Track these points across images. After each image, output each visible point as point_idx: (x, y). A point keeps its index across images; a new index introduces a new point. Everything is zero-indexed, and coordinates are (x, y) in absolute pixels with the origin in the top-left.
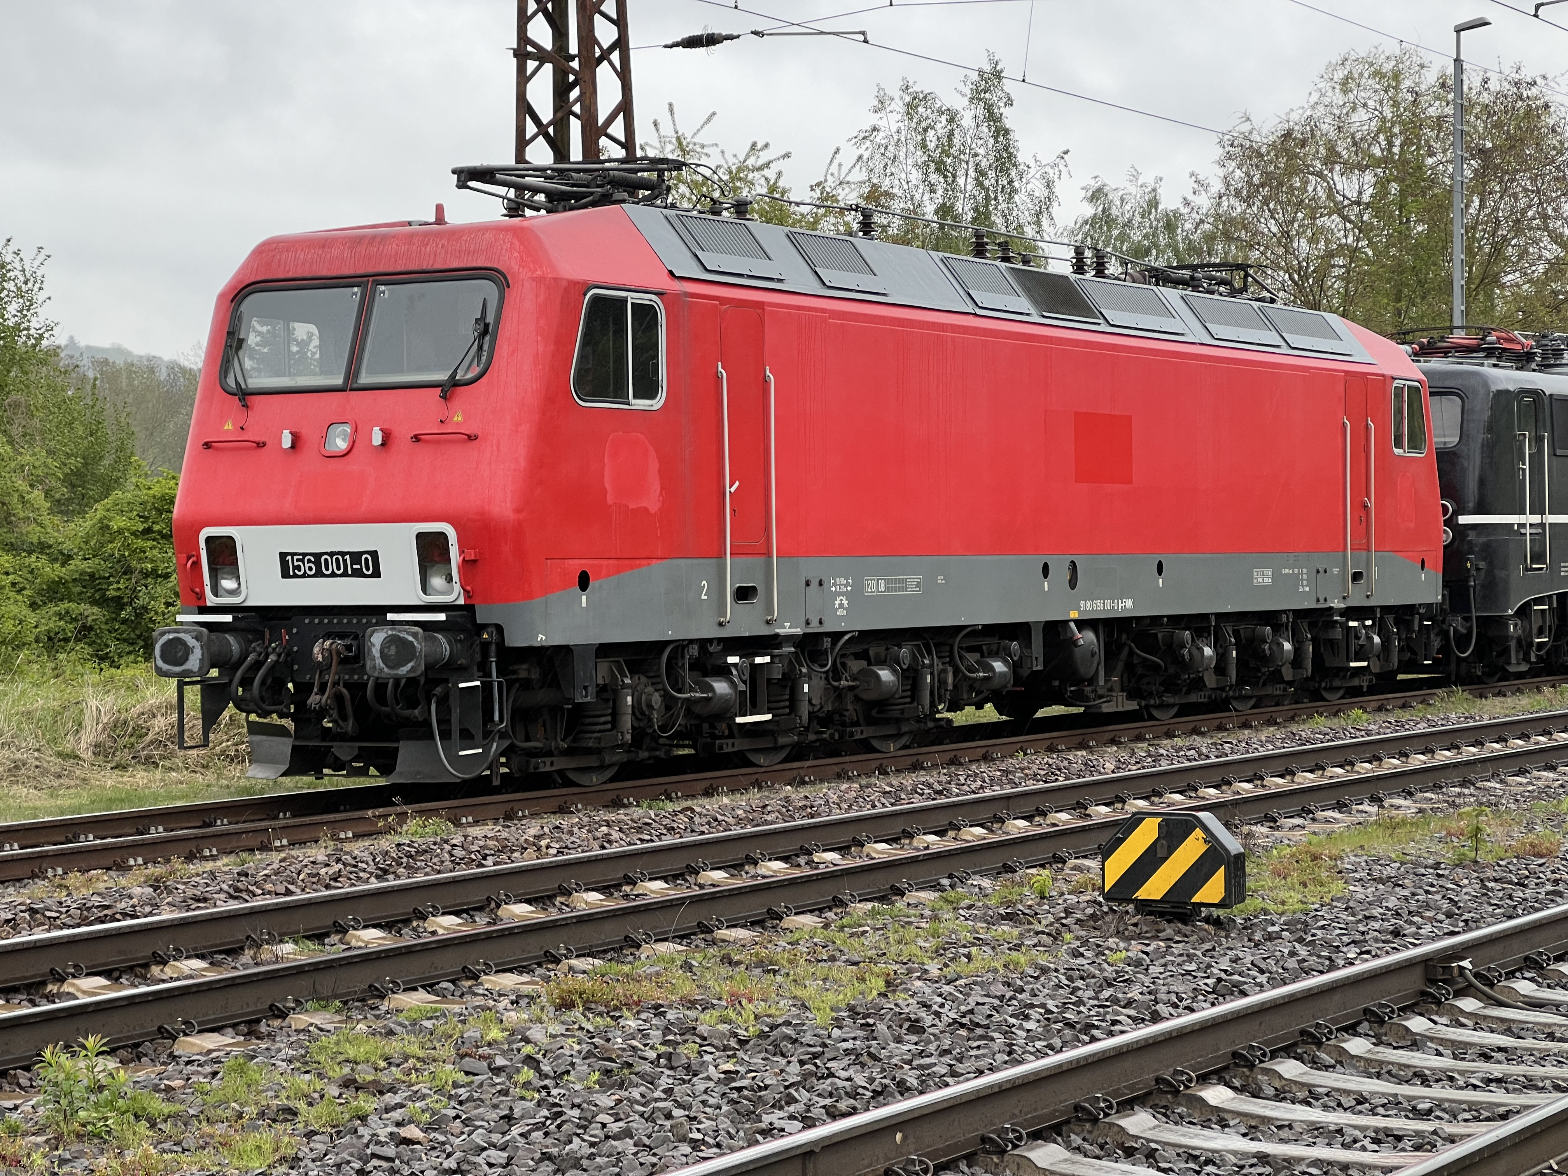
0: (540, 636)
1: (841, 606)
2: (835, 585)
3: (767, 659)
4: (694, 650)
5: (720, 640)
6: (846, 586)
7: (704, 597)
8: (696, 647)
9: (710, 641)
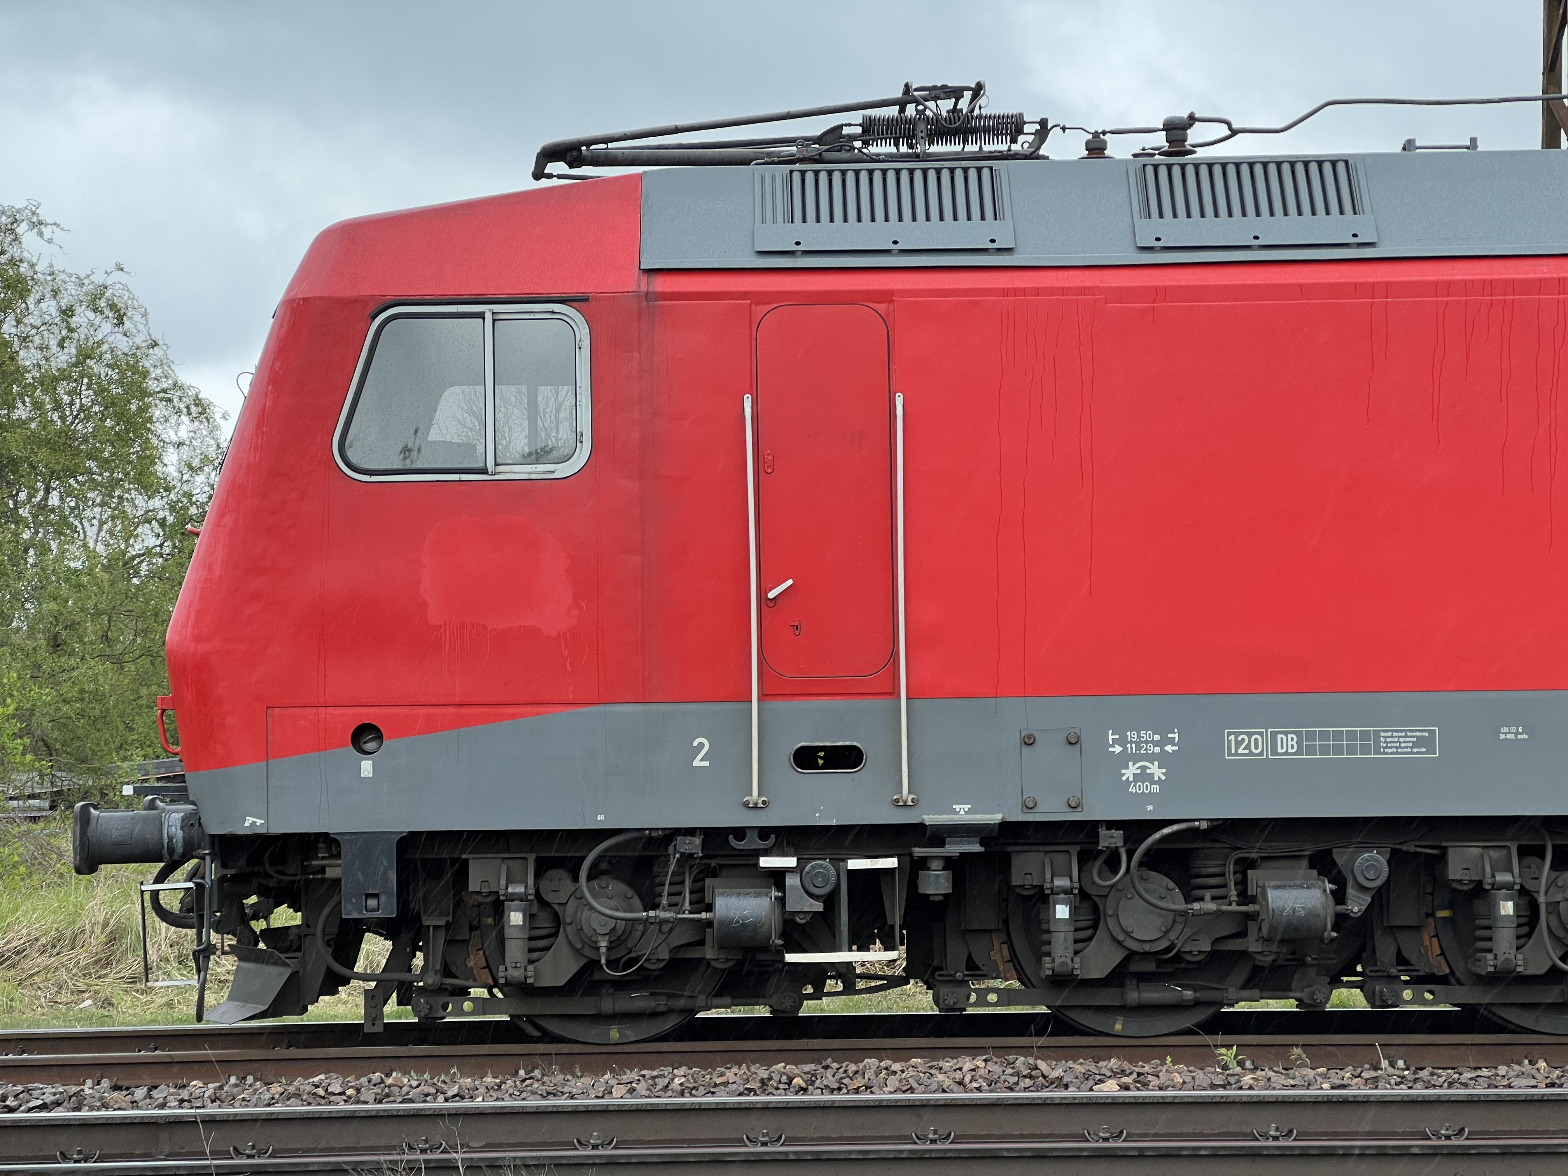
0: (249, 821)
1: (1143, 776)
2: (1122, 741)
3: (891, 863)
4: (694, 845)
5: (764, 832)
6: (1161, 744)
7: (697, 763)
8: (698, 841)
9: (740, 832)
